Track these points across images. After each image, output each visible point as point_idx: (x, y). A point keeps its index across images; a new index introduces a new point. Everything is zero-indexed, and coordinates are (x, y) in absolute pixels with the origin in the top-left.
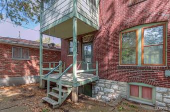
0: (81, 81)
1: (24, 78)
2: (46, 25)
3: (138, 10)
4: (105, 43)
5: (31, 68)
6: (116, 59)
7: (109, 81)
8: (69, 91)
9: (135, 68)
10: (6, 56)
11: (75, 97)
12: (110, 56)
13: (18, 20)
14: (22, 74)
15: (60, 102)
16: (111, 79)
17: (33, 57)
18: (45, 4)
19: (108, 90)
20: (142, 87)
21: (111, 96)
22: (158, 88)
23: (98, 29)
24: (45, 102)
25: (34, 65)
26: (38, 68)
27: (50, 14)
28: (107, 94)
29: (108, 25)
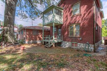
0: (56, 41)
1: (37, 41)
2: (45, 23)
3: (74, 19)
4: (65, 29)
5: (39, 37)
6: (68, 34)
7: (66, 42)
8: (52, 44)
9: (73, 37)
10: (31, 33)
11: (54, 46)
12: (66, 33)
13: (34, 19)
14: (36, 40)
15: (49, 46)
16: (67, 41)
17: (40, 33)
18: (44, 15)
19: (65, 45)
20: (75, 43)
21: (66, 47)
22: (78, 43)
23: (62, 24)
24: (45, 47)
25: (40, 37)
26: (42, 38)
27: (46, 19)
28: (65, 46)
29: (65, 23)
